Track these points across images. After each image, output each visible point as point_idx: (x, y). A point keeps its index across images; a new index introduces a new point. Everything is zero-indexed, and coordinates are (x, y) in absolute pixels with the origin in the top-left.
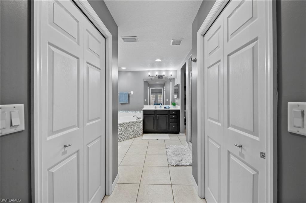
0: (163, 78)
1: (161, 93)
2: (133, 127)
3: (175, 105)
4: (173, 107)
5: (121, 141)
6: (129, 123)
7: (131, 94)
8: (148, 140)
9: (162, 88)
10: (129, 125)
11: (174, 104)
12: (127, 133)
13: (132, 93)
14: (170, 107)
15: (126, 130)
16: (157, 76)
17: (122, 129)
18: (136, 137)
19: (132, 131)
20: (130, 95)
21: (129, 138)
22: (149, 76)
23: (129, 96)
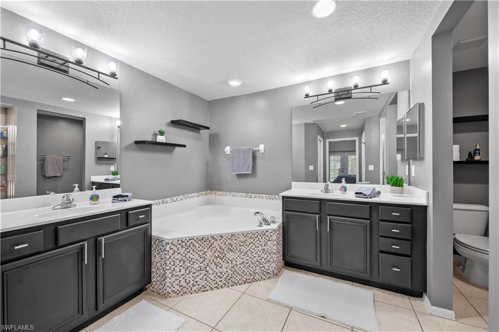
0: (354, 96)
1: (355, 151)
2: (244, 249)
3: (401, 185)
4: (393, 192)
5: (203, 289)
6: (233, 235)
7: (259, 151)
8: (287, 306)
9: (357, 139)
10: (229, 241)
11: (397, 183)
12: (225, 265)
13: (261, 147)
14: (379, 193)
15: (222, 259)
16: (330, 91)
17: (209, 253)
18: (254, 280)
19: (240, 261)
20: (258, 154)
21: (229, 282)
22: (307, 96)
23: (254, 157)
